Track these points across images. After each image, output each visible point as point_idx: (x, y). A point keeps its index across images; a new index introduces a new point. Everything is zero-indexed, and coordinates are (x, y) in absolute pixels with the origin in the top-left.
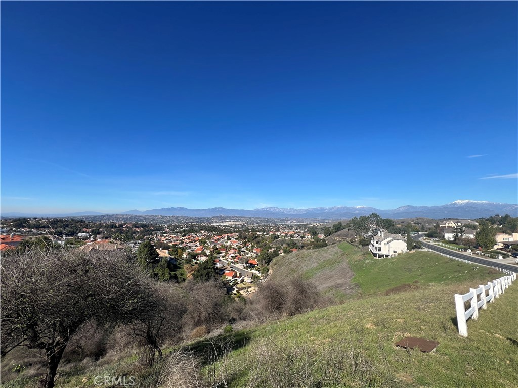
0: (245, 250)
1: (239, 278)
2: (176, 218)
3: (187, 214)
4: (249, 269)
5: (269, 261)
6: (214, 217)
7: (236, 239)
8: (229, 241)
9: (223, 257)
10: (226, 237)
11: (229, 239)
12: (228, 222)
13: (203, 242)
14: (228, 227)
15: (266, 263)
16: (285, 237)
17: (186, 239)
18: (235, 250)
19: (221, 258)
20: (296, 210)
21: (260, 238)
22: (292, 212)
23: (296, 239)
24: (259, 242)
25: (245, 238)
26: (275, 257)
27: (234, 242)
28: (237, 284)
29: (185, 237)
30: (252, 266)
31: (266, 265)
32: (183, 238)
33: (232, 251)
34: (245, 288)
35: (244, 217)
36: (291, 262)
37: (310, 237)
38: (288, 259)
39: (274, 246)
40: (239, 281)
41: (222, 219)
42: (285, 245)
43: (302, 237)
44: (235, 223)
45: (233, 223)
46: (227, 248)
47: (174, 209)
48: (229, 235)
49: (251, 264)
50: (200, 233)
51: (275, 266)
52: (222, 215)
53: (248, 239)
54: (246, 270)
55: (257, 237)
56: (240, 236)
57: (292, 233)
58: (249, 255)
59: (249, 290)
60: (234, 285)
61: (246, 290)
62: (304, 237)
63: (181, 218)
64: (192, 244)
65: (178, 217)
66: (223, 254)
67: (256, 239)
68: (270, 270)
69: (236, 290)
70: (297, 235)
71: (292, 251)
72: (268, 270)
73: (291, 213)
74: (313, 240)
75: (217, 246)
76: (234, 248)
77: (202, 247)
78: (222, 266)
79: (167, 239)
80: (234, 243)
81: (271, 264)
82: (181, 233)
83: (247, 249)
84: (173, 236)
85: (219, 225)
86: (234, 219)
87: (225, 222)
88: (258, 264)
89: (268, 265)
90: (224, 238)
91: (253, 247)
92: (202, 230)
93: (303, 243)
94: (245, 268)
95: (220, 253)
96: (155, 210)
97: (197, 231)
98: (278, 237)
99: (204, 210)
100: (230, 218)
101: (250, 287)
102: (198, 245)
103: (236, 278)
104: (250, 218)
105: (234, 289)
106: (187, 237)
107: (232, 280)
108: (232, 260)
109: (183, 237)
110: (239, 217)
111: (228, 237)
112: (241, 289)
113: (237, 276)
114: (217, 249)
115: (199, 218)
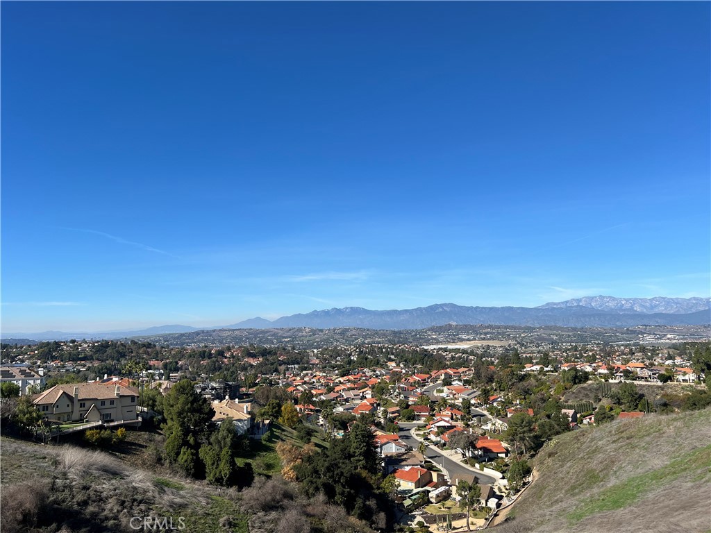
0: (485, 412)
1: (436, 486)
2: (344, 332)
3: (367, 323)
4: (477, 465)
5: (537, 444)
6: (433, 330)
7: (467, 382)
8: (445, 388)
9: (419, 428)
10: (443, 377)
11: (447, 382)
12: (468, 340)
13: (380, 390)
14: (464, 351)
15: (528, 449)
16: (606, 377)
17: (349, 381)
18: (455, 411)
19: (413, 432)
20: (676, 302)
21: (532, 381)
22: (661, 309)
23: (643, 383)
24: (527, 392)
25: (491, 380)
26: (558, 433)
27: (459, 391)
28: (429, 502)
29: (345, 378)
30: (488, 457)
31: (528, 455)
32: (342, 379)
33: (447, 412)
34: (444, 518)
35: (513, 328)
36: (594, 451)
37: (692, 376)
38: (592, 440)
39: (570, 403)
40: (433, 494)
41: (453, 333)
42: (606, 402)
43: (665, 379)
44: (485, 343)
45: (478, 343)
46: (433, 406)
47: (338, 312)
48: (450, 371)
49: (486, 450)
50: (383, 366)
51: (549, 461)
52: (454, 323)
53: (500, 383)
54: (468, 467)
55: (523, 378)
56: (478, 375)
57: (635, 365)
58: (489, 427)
59: (455, 524)
60: (416, 506)
61: (445, 524)
62: (670, 378)
63: (354, 332)
64: (352, 394)
65: (347, 330)
66: (422, 422)
67: (520, 385)
68: (535, 473)
69: (419, 519)
70: (647, 373)
71: (612, 418)
72: (528, 472)
73: (656, 310)
74: (703, 386)
75: (411, 400)
76: (453, 406)
77: (374, 400)
78: (403, 450)
79: (305, 383)
80: (457, 392)
81: (542, 452)
82: (339, 367)
83: (490, 410)
84: (321, 374)
85: (440, 349)
86: (486, 334)
87: (462, 340)
88: (507, 452)
89: (533, 456)
90: (435, 380)
91: (507, 403)
92: (391, 360)
93: (665, 395)
94: (466, 462)
95: (413, 419)
96: (299, 315)
97: (377, 363)
98: (586, 376)
99: (406, 311)
100: (474, 331)
101: (460, 517)
102: (369, 396)
103: (427, 488)
104: (531, 329)
105: (414, 517)
106: (351, 377)
107: (416, 491)
108: (438, 439)
109: (343, 376)
110: (499, 327)
111: (448, 376)
112: (432, 519)
113: (431, 481)
114: (408, 406)
115: (394, 332)
